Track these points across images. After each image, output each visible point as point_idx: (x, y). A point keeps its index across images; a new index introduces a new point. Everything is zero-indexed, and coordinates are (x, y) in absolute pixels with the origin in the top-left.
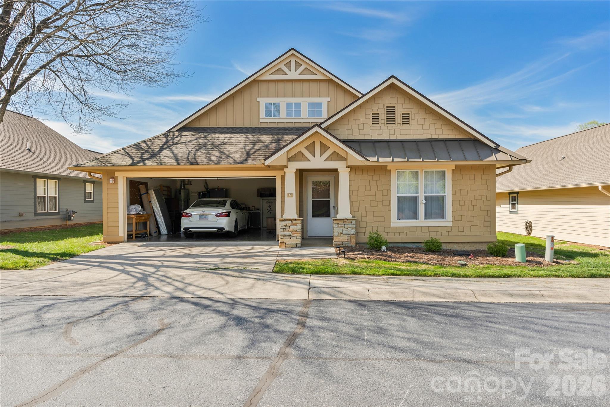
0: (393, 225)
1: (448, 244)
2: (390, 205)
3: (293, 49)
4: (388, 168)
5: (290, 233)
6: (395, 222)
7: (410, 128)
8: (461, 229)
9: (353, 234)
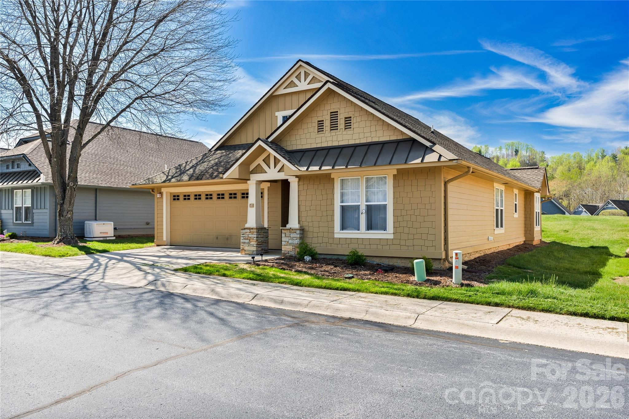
0: (336, 236)
1: (390, 259)
2: (333, 215)
3: (300, 60)
4: (332, 177)
5: (248, 241)
6: (338, 233)
7: (351, 132)
8: (403, 243)
9: (297, 244)
